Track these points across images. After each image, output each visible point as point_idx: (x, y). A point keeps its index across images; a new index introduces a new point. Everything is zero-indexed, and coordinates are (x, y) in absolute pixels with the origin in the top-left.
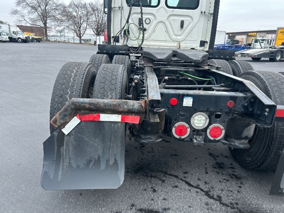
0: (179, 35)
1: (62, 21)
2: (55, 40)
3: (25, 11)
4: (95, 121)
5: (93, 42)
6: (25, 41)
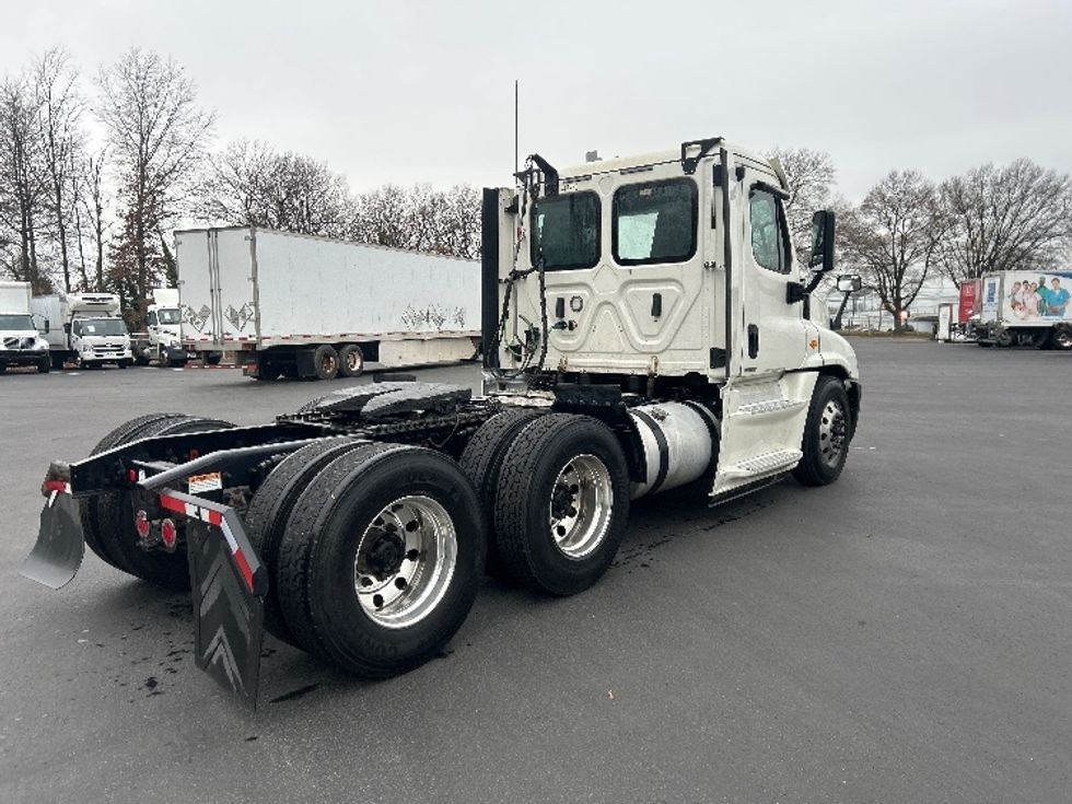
0: (652, 336)
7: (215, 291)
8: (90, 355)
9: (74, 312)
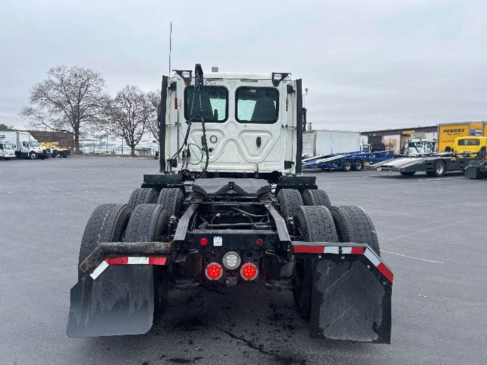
0: (255, 155)
1: (104, 122)
2: (92, 151)
3: (46, 110)
4: (123, 265)
5: (155, 153)
6: (42, 156)
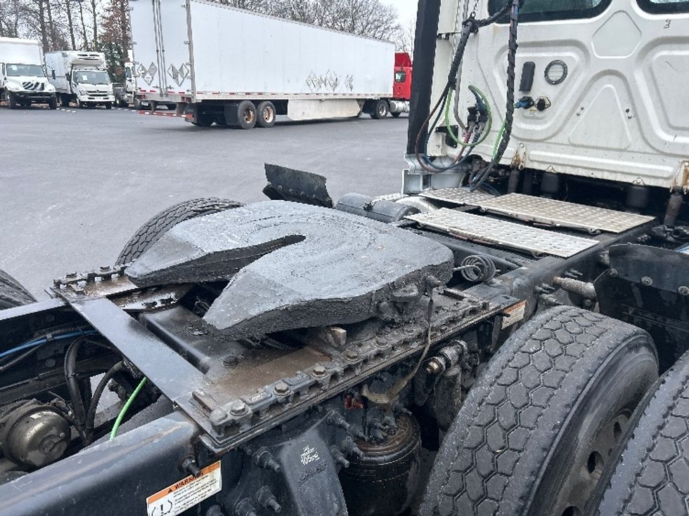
7: (160, 51)
8: (85, 98)
9: (73, 65)
